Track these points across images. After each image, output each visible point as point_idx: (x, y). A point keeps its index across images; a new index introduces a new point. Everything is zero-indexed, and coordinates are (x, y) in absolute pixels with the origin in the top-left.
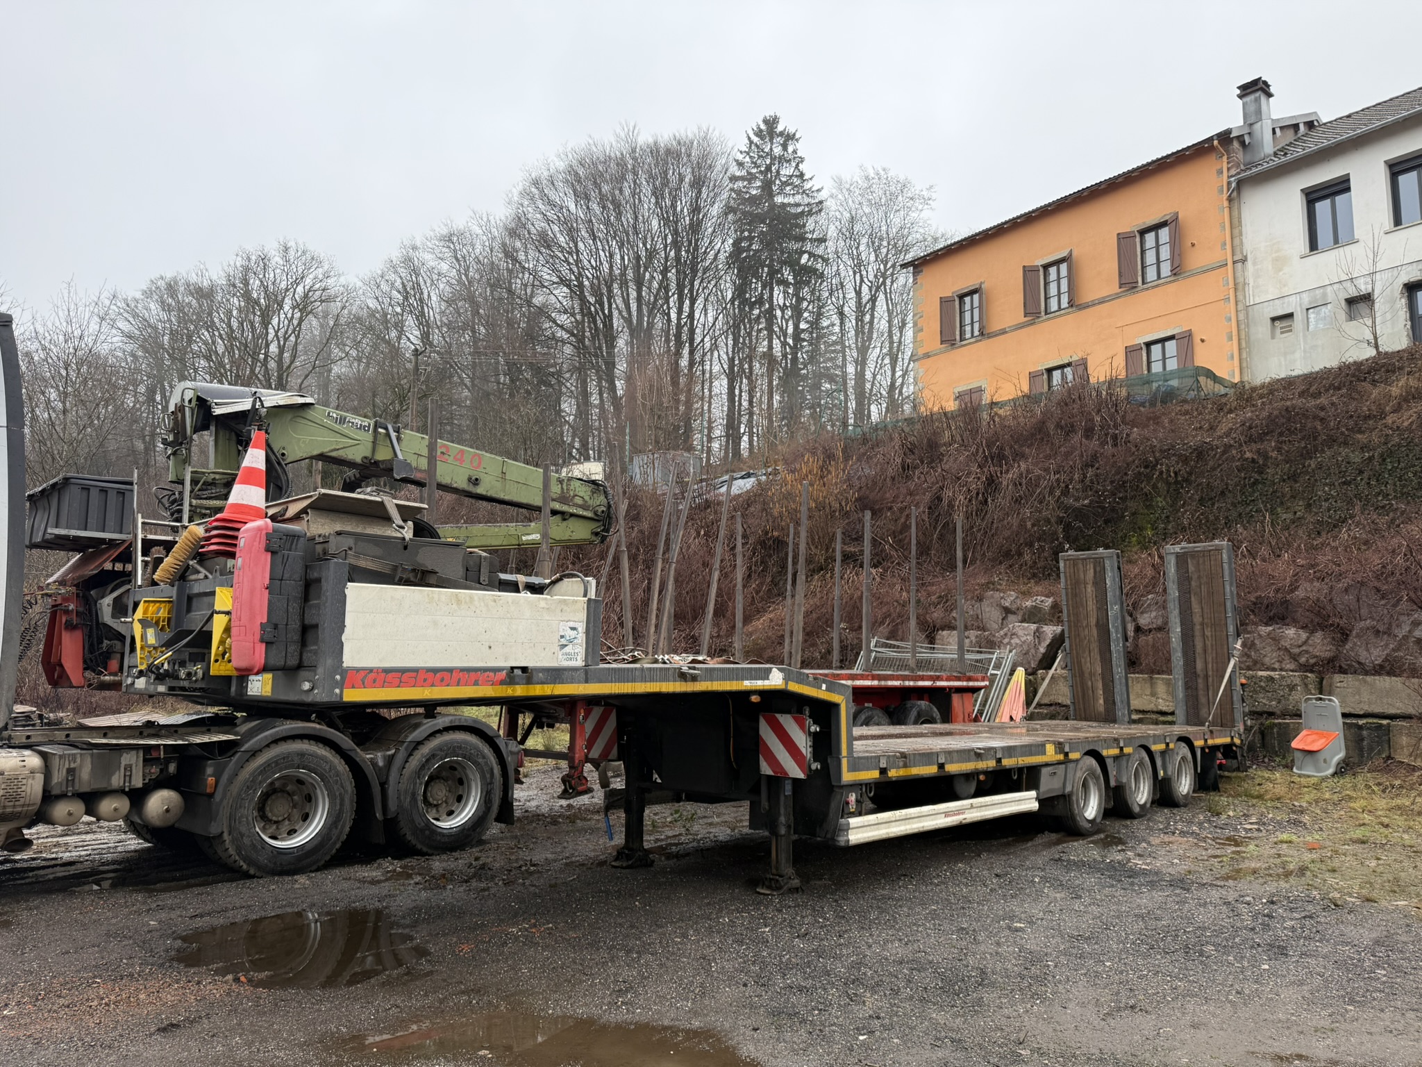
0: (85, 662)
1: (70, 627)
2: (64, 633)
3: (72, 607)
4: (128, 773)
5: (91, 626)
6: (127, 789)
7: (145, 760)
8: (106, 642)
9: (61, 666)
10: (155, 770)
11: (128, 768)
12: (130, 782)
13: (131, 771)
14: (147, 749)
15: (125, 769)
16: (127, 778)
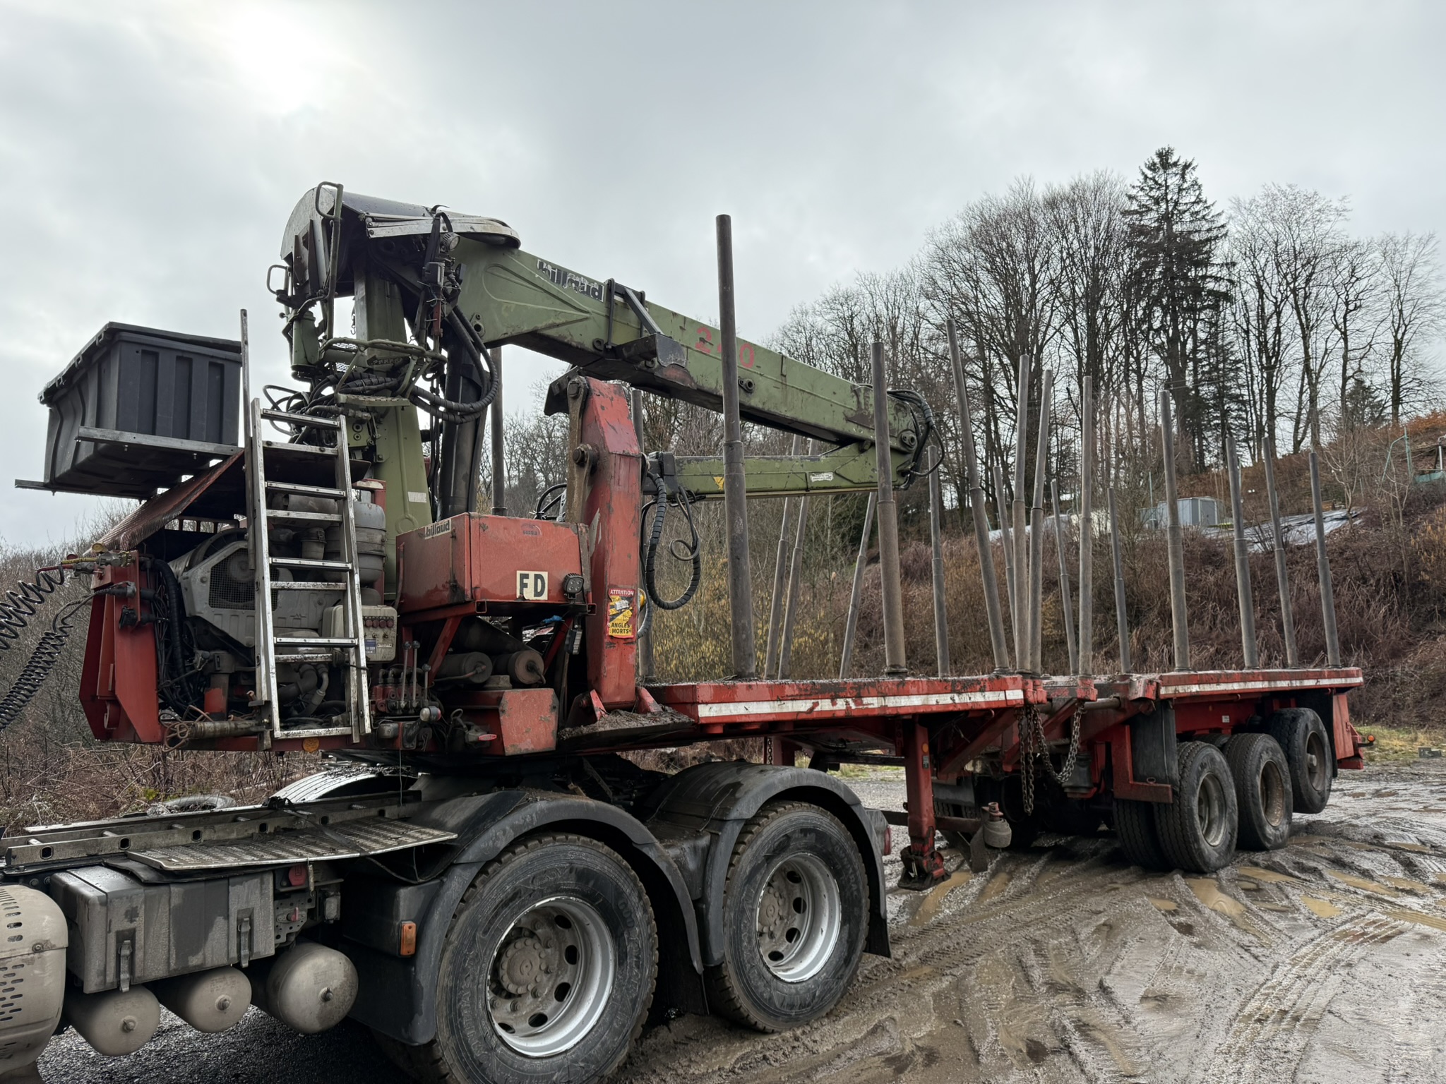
0: (161, 694)
1: (130, 626)
2: (118, 640)
3: (132, 587)
4: (245, 929)
5: (170, 625)
6: (245, 964)
7: (278, 896)
8: (200, 656)
9: (115, 702)
10: (300, 916)
11: (247, 918)
12: (251, 948)
13: (251, 923)
14: (282, 872)
15: (240, 922)
16: (244, 940)
